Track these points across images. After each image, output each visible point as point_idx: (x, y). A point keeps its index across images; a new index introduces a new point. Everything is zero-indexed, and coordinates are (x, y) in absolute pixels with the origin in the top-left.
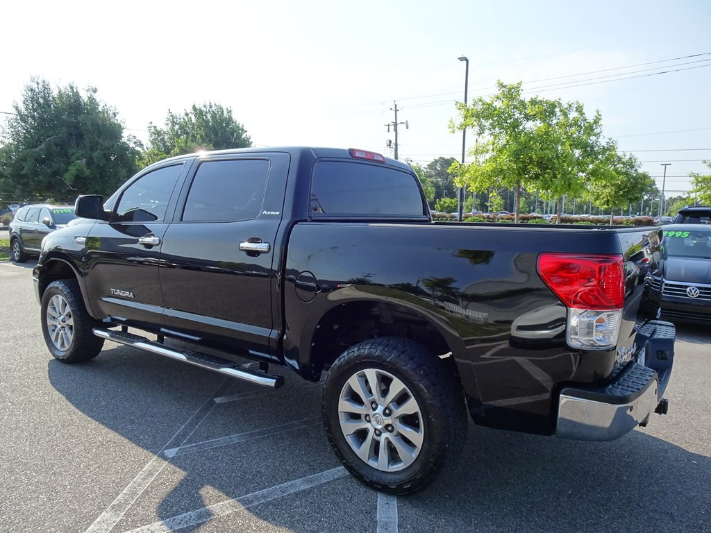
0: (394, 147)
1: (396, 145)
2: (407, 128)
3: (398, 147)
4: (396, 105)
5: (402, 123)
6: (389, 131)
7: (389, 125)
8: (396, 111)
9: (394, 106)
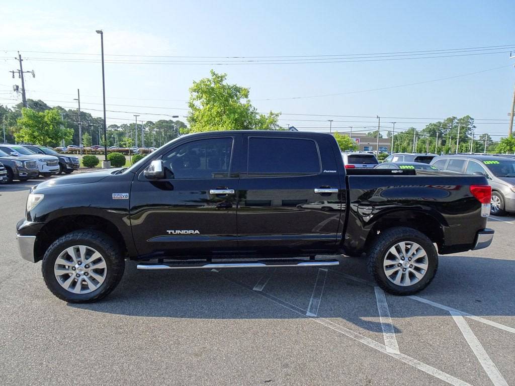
0: (22, 92)
1: (23, 90)
2: (34, 76)
3: (26, 91)
4: (20, 56)
5: (28, 72)
6: (13, 77)
7: (13, 72)
8: (21, 60)
9: (18, 56)
